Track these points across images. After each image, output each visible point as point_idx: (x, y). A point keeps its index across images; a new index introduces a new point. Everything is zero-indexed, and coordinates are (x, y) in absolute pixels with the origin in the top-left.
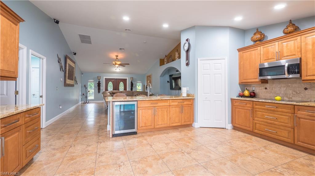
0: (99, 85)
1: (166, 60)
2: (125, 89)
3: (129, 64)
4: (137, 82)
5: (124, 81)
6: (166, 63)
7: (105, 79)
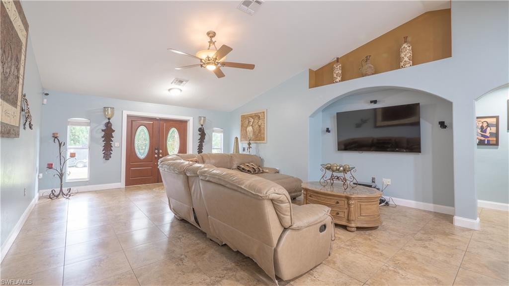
0: (108, 133)
1: (338, 70)
2: (183, 149)
3: (251, 67)
4: (213, 131)
5: (181, 126)
6: (339, 79)
7: (128, 116)
